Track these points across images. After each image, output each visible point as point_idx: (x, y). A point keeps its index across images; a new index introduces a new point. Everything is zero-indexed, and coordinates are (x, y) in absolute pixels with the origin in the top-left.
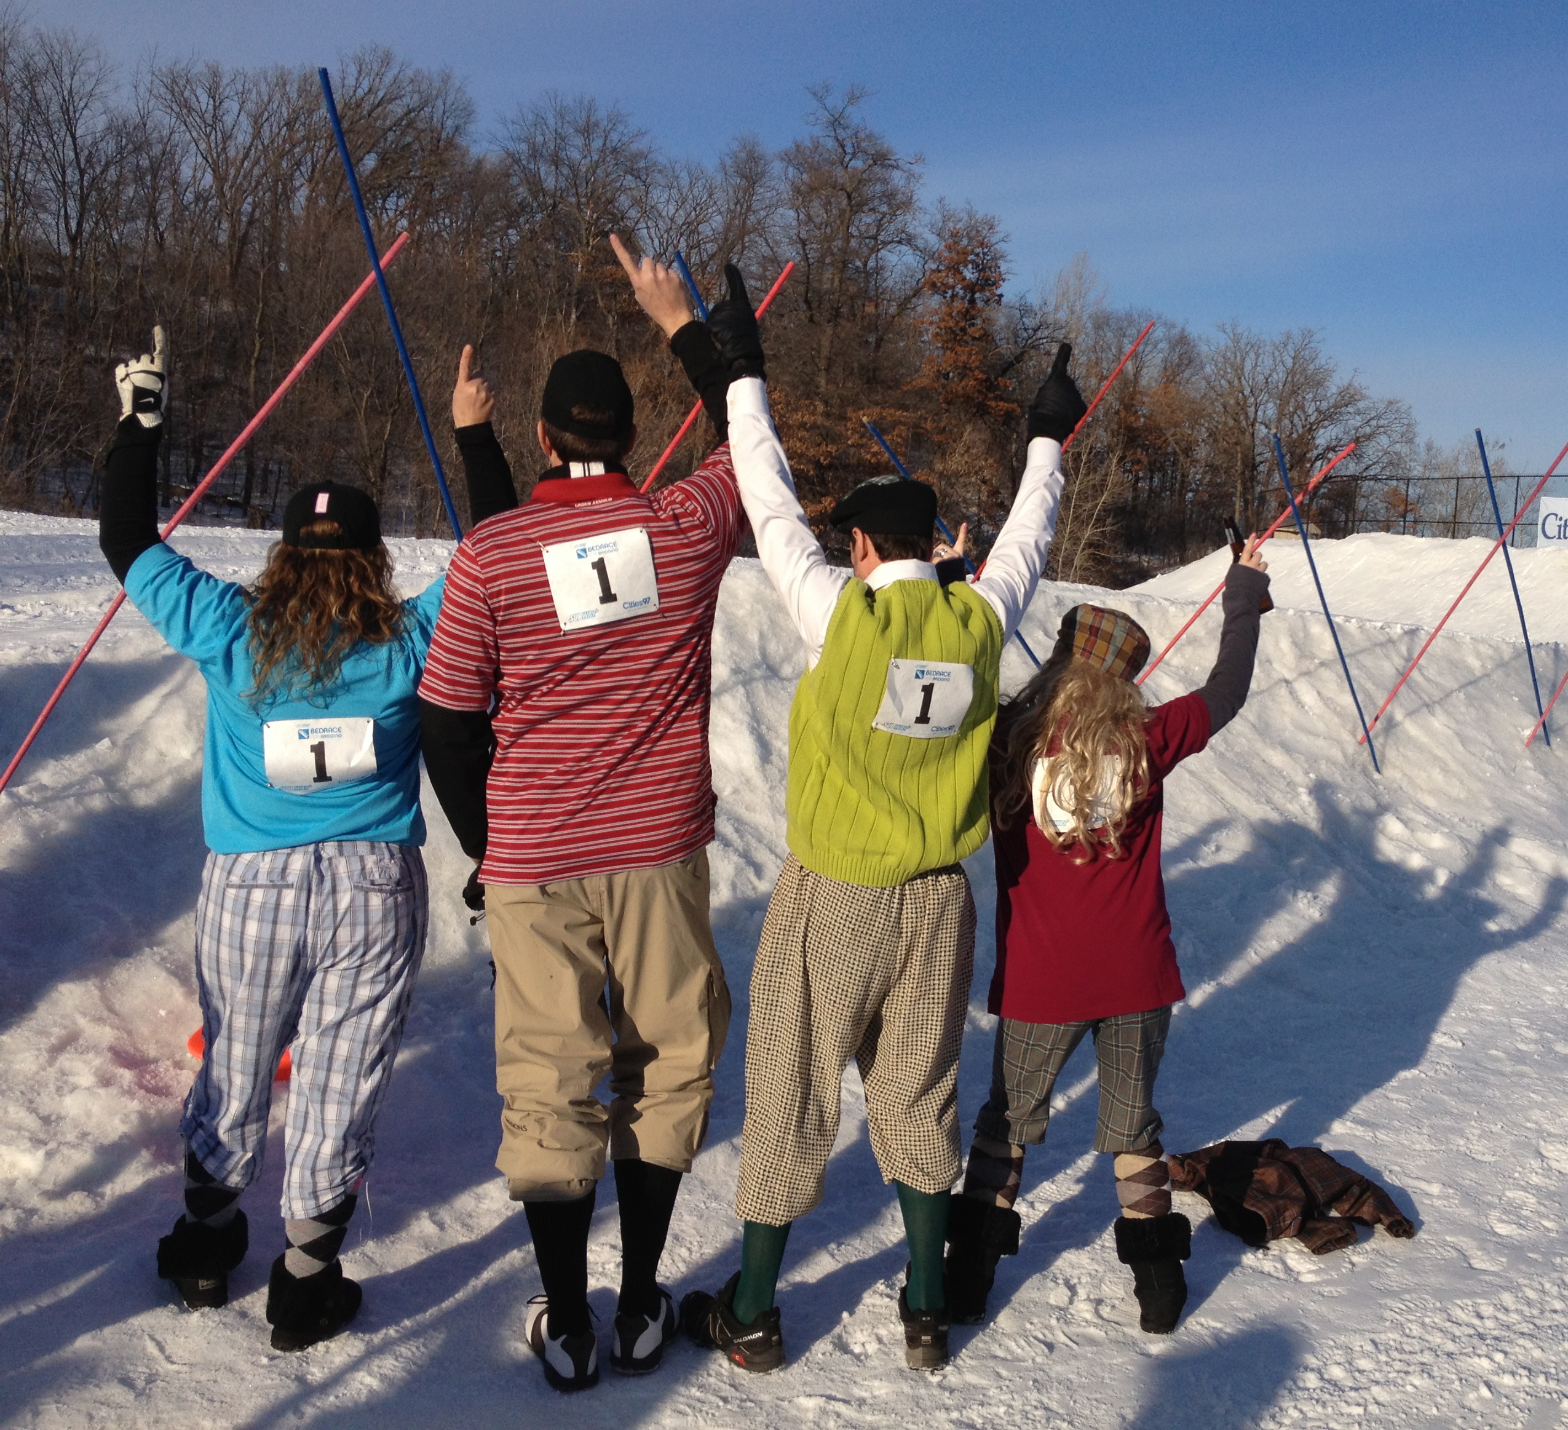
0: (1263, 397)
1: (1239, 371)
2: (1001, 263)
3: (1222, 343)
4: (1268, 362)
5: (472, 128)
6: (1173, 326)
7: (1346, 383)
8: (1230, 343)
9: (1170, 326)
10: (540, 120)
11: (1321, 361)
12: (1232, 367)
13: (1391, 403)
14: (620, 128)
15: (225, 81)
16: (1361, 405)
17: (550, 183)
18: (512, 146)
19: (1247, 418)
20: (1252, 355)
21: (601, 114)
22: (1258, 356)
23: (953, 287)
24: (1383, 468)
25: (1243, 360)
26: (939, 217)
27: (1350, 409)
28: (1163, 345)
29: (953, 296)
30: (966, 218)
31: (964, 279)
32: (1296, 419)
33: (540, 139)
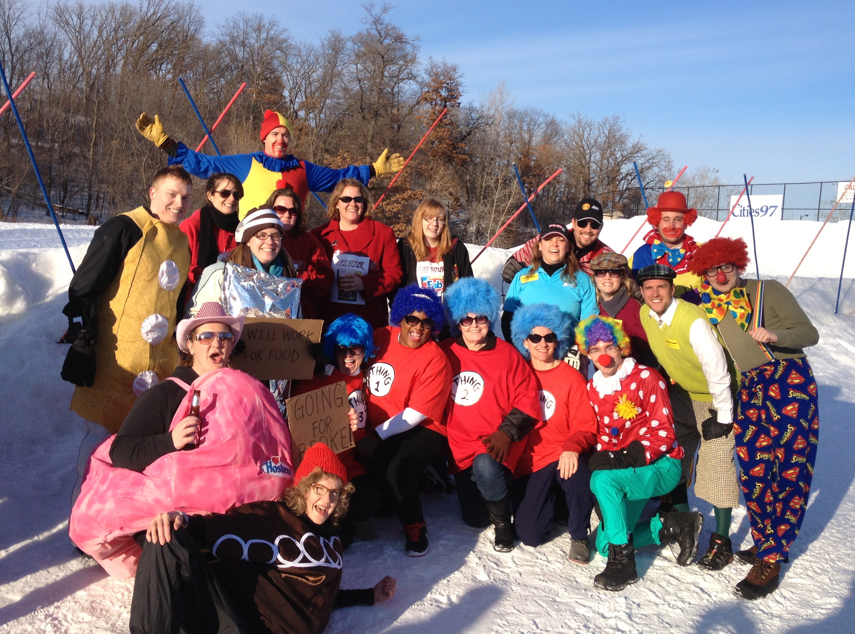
0: (594, 150)
1: (581, 138)
2: (459, 87)
3: (573, 124)
4: (597, 132)
5: (203, 30)
6: (548, 116)
7: (636, 142)
8: (577, 124)
9: (546, 116)
10: (236, 26)
11: (624, 131)
12: (577, 135)
13: (659, 151)
14: (275, 28)
15: (86, 10)
16: (644, 152)
17: (240, 55)
18: (223, 38)
19: (586, 160)
20: (588, 129)
21: (266, 22)
22: (591, 130)
23: (436, 100)
24: (656, 184)
25: (583, 131)
26: (429, 66)
27: (639, 155)
28: (543, 125)
29: (436, 104)
30: (442, 66)
31: (441, 96)
32: (611, 160)
33: (236, 34)
